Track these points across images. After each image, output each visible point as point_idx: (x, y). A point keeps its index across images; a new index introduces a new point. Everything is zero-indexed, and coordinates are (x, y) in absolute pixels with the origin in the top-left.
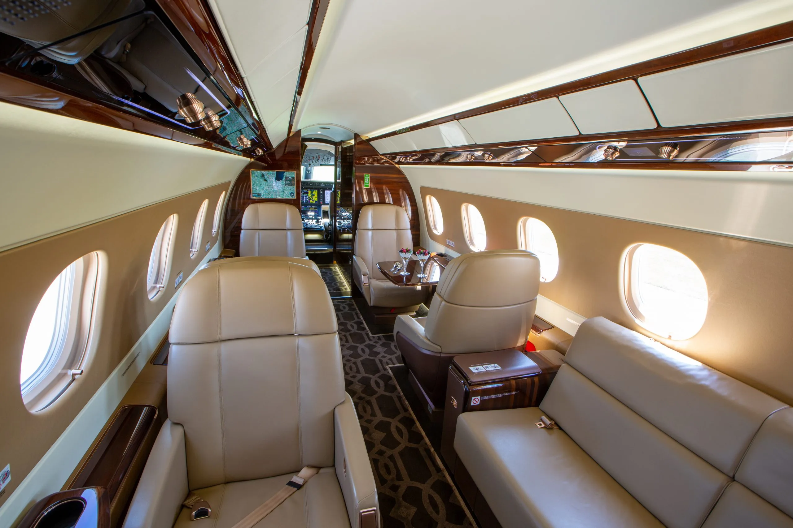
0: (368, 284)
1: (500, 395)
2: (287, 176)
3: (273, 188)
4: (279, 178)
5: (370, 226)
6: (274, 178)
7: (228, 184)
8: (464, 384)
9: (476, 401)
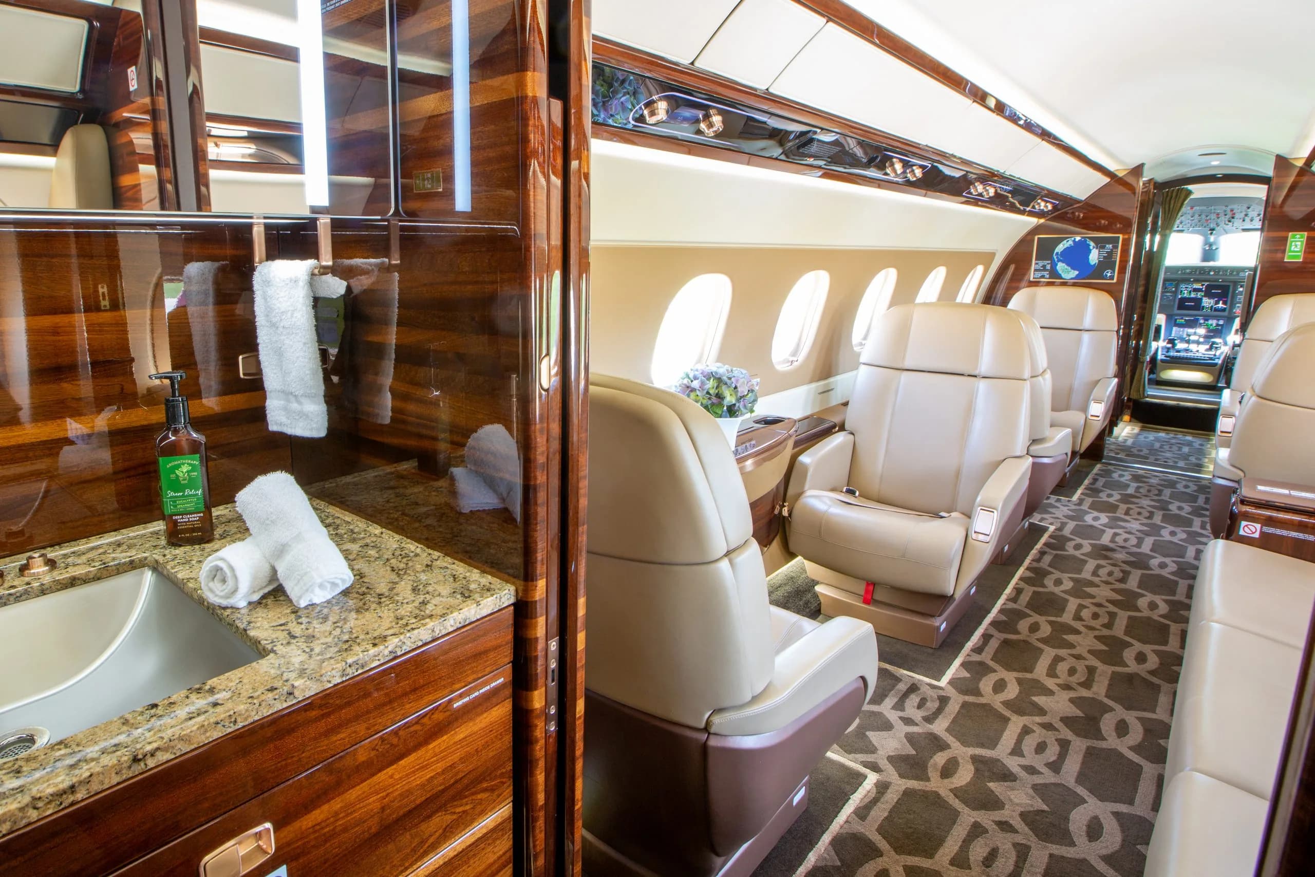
7: (992, 255)
8: (1234, 504)
9: (1249, 529)
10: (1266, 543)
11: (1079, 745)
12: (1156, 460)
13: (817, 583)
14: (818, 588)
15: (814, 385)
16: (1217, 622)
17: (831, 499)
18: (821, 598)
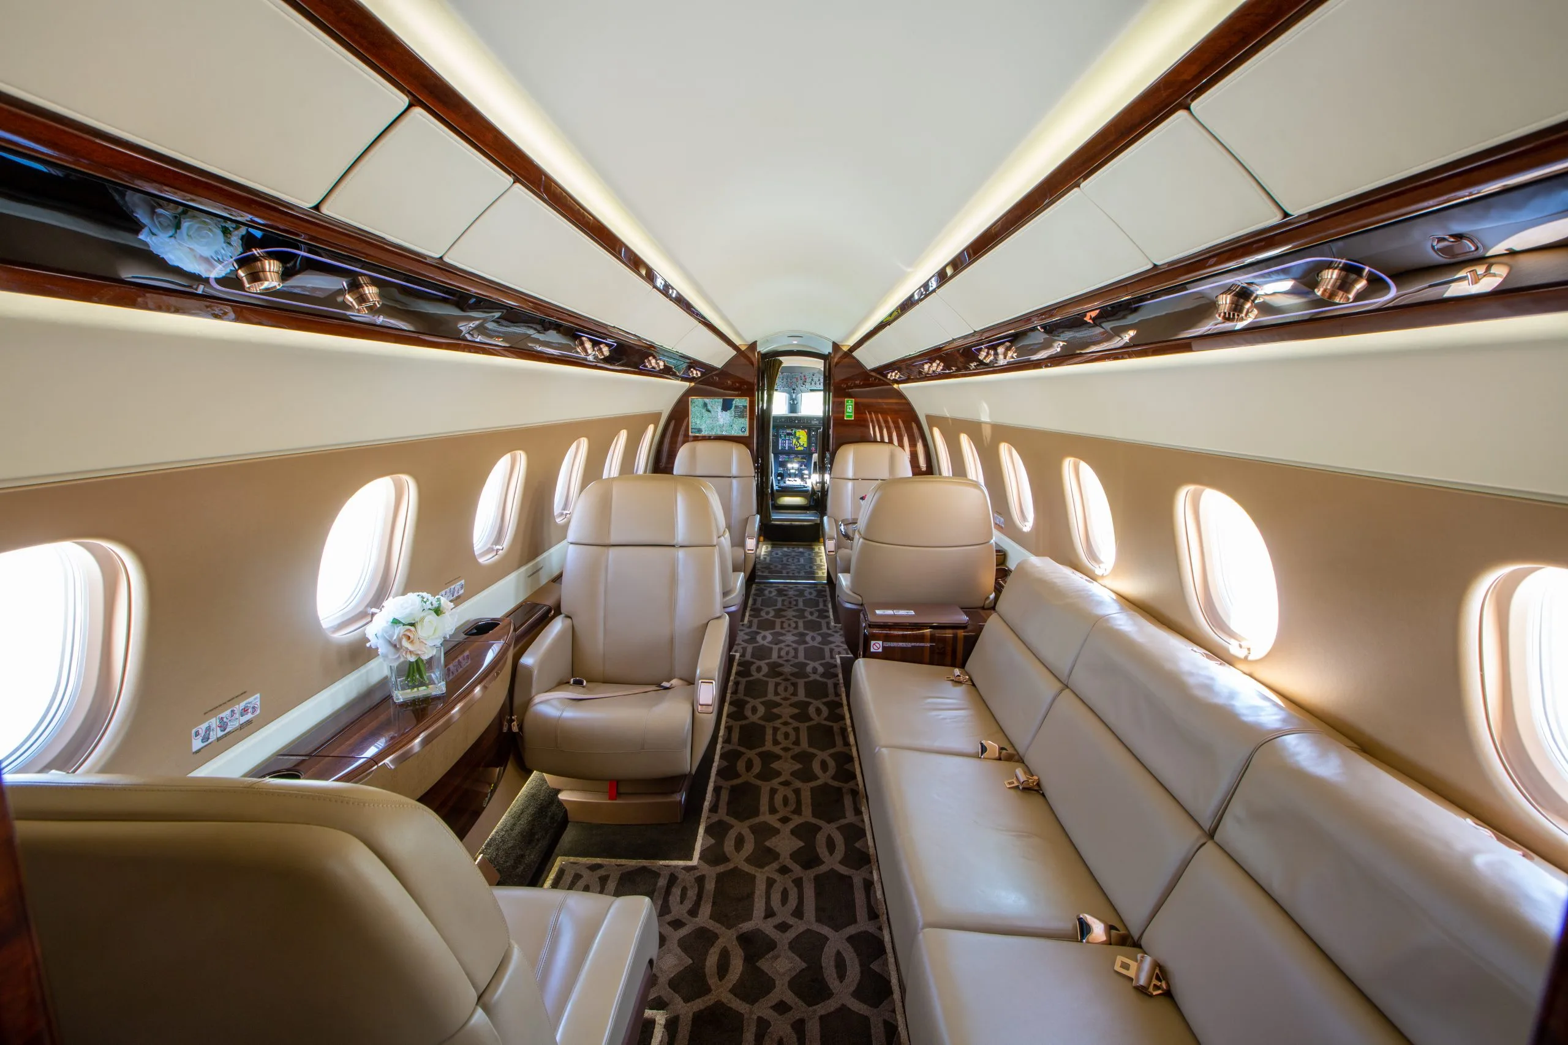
0: (834, 553)
1: (909, 645)
2: (737, 404)
3: (718, 421)
4: (726, 407)
5: (850, 475)
6: (720, 408)
7: (659, 415)
8: (865, 628)
9: (876, 646)
10: (887, 655)
11: (808, 877)
12: (788, 573)
13: (558, 791)
14: (562, 796)
15: (523, 569)
16: (886, 747)
17: (561, 700)
18: (566, 805)
